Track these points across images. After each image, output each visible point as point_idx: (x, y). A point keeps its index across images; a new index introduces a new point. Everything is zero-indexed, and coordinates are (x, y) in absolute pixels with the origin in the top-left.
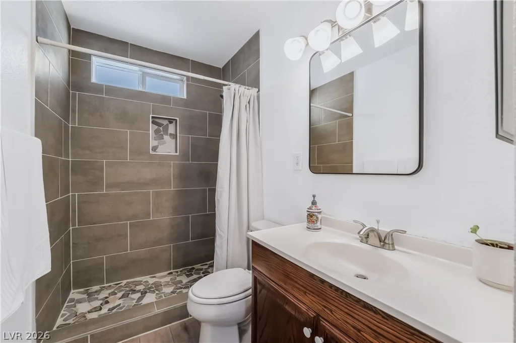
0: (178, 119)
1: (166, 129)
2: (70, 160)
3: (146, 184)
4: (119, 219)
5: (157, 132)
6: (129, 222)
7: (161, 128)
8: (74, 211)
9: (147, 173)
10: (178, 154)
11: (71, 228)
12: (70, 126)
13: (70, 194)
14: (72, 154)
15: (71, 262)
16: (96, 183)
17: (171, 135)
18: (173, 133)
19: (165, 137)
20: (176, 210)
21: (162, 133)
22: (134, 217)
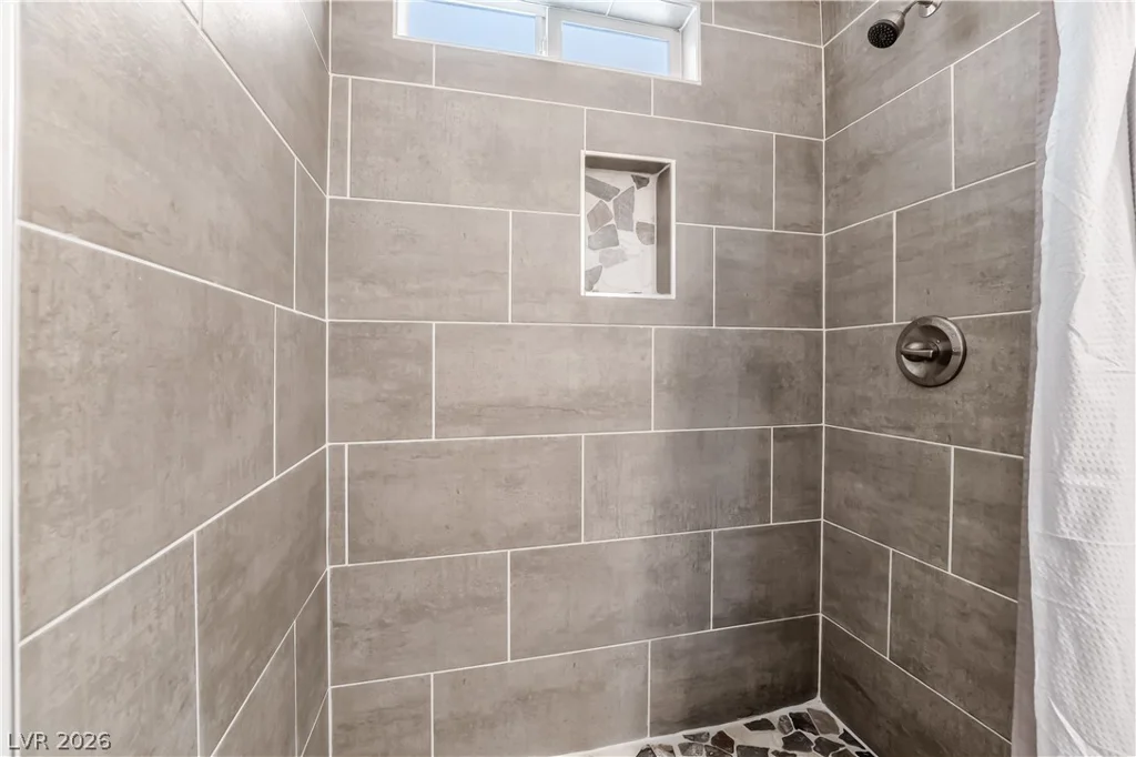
0: (673, 163)
1: (626, 205)
2: (327, 320)
3: (567, 412)
4: (480, 541)
5: (596, 217)
6: (509, 551)
7: (610, 205)
8: (337, 507)
9: (572, 371)
10: (673, 296)
11: (329, 568)
12: (328, 197)
13: (327, 445)
14: (334, 299)
15: (330, 688)
16: (405, 407)
17: (641, 227)
18: (649, 222)
19: (622, 234)
20: (666, 512)
21: (613, 222)
22: (528, 533)
